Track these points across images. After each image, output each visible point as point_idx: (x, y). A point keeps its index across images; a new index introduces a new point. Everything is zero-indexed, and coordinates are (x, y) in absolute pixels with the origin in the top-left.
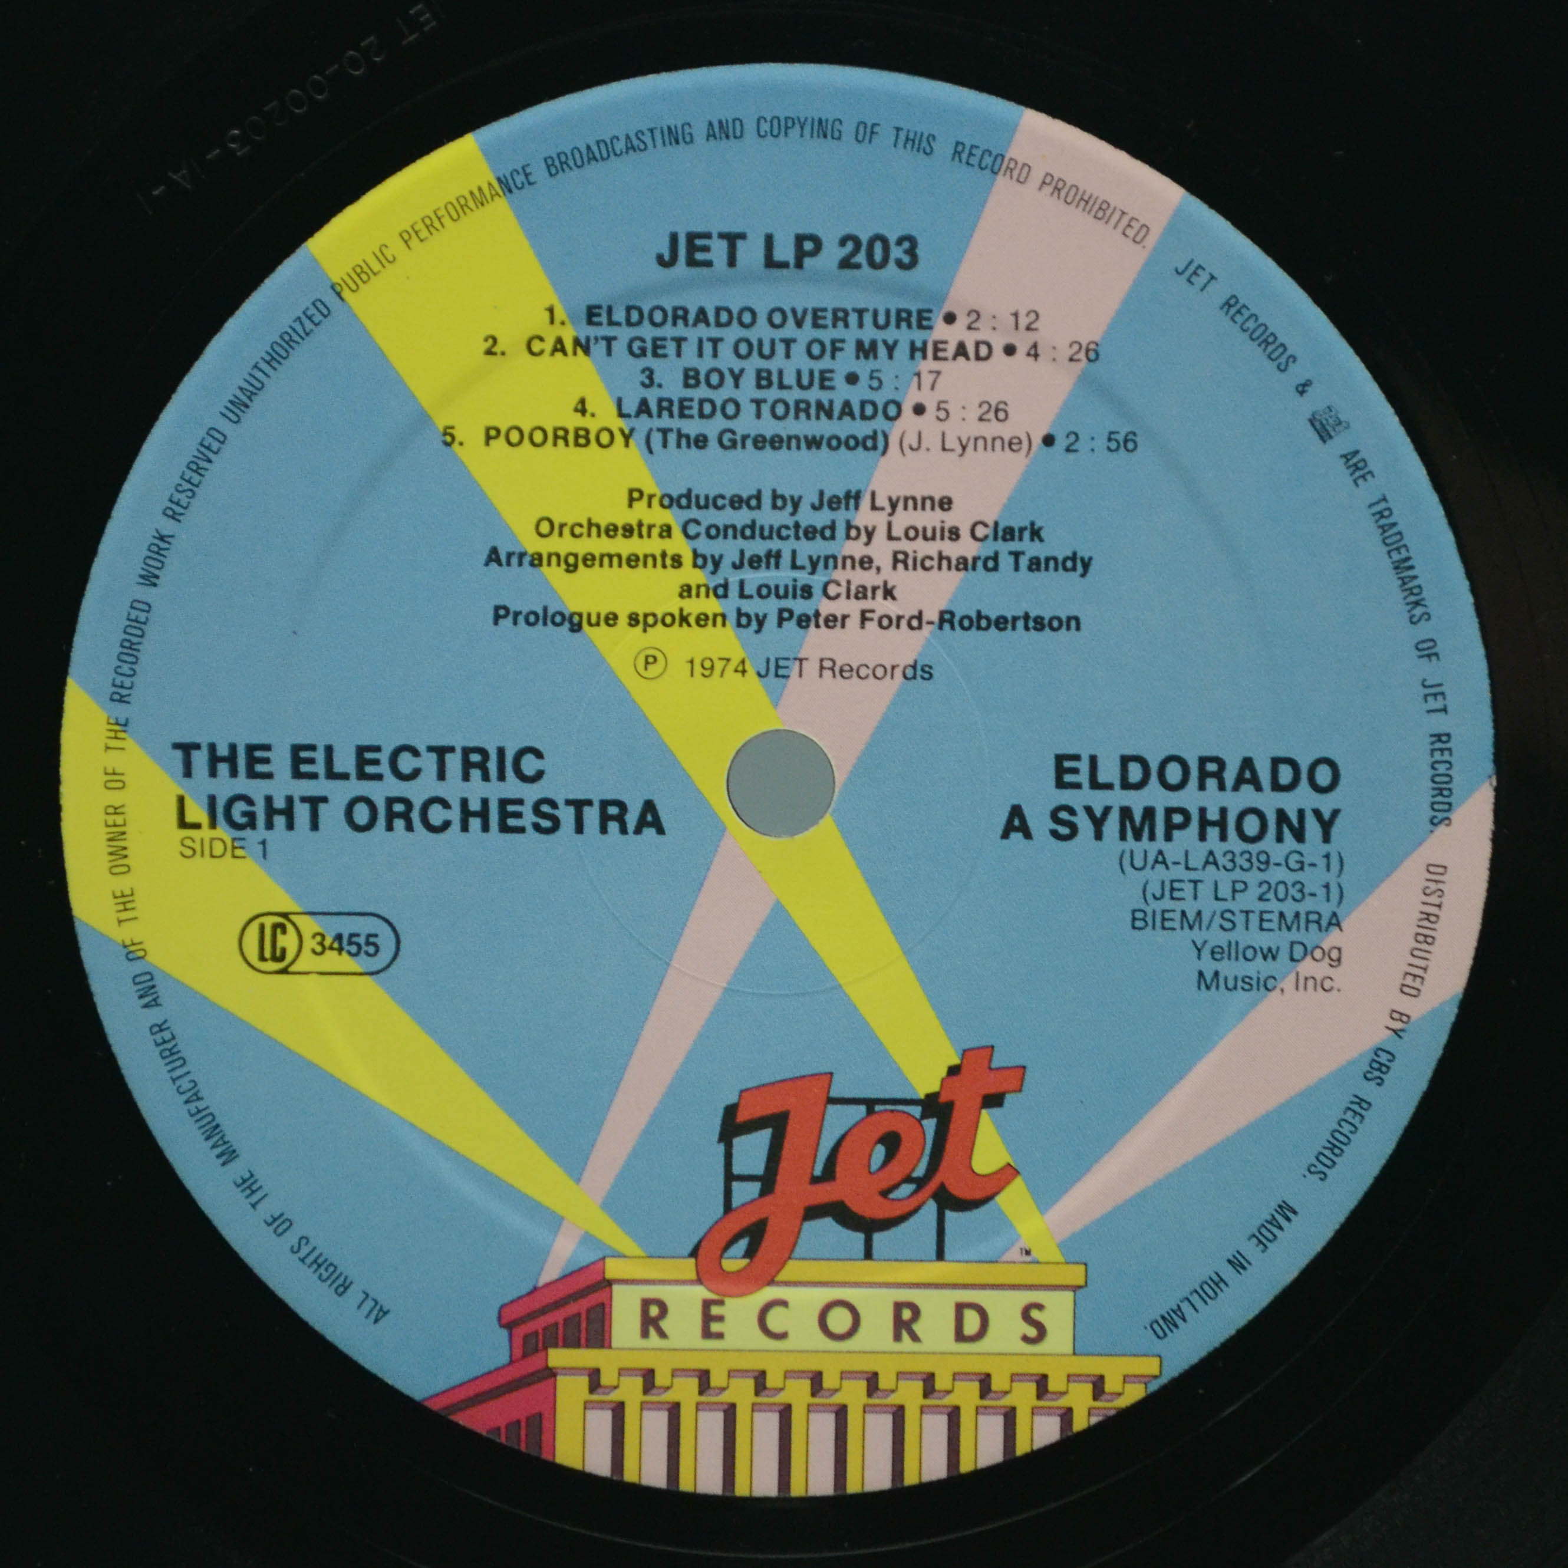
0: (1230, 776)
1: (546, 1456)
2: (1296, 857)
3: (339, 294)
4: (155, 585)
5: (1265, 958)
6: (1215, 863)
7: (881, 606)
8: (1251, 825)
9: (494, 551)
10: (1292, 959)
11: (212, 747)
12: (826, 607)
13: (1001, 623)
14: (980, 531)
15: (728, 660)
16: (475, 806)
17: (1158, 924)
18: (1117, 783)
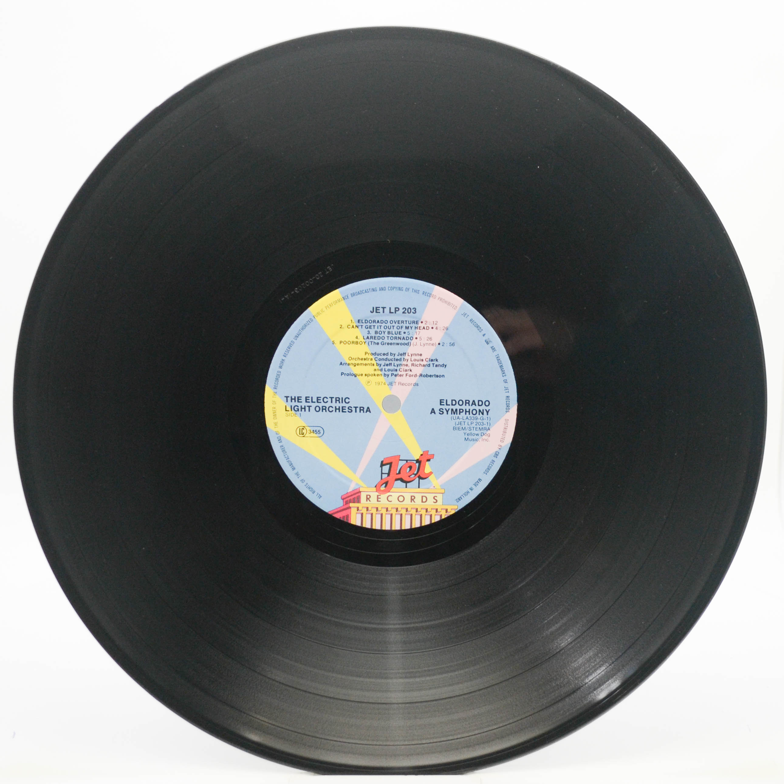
0: (471, 403)
1: (349, 522)
2: (482, 418)
3: (314, 317)
4: (281, 368)
5: (476, 435)
6: (468, 419)
7: (409, 373)
8: (474, 412)
9: (341, 363)
10: (481, 436)
11: (291, 397)
12: (400, 373)
13: (430, 376)
14: (427, 360)
15: (382, 382)
16: (337, 408)
17: (458, 429)
18: (451, 404)
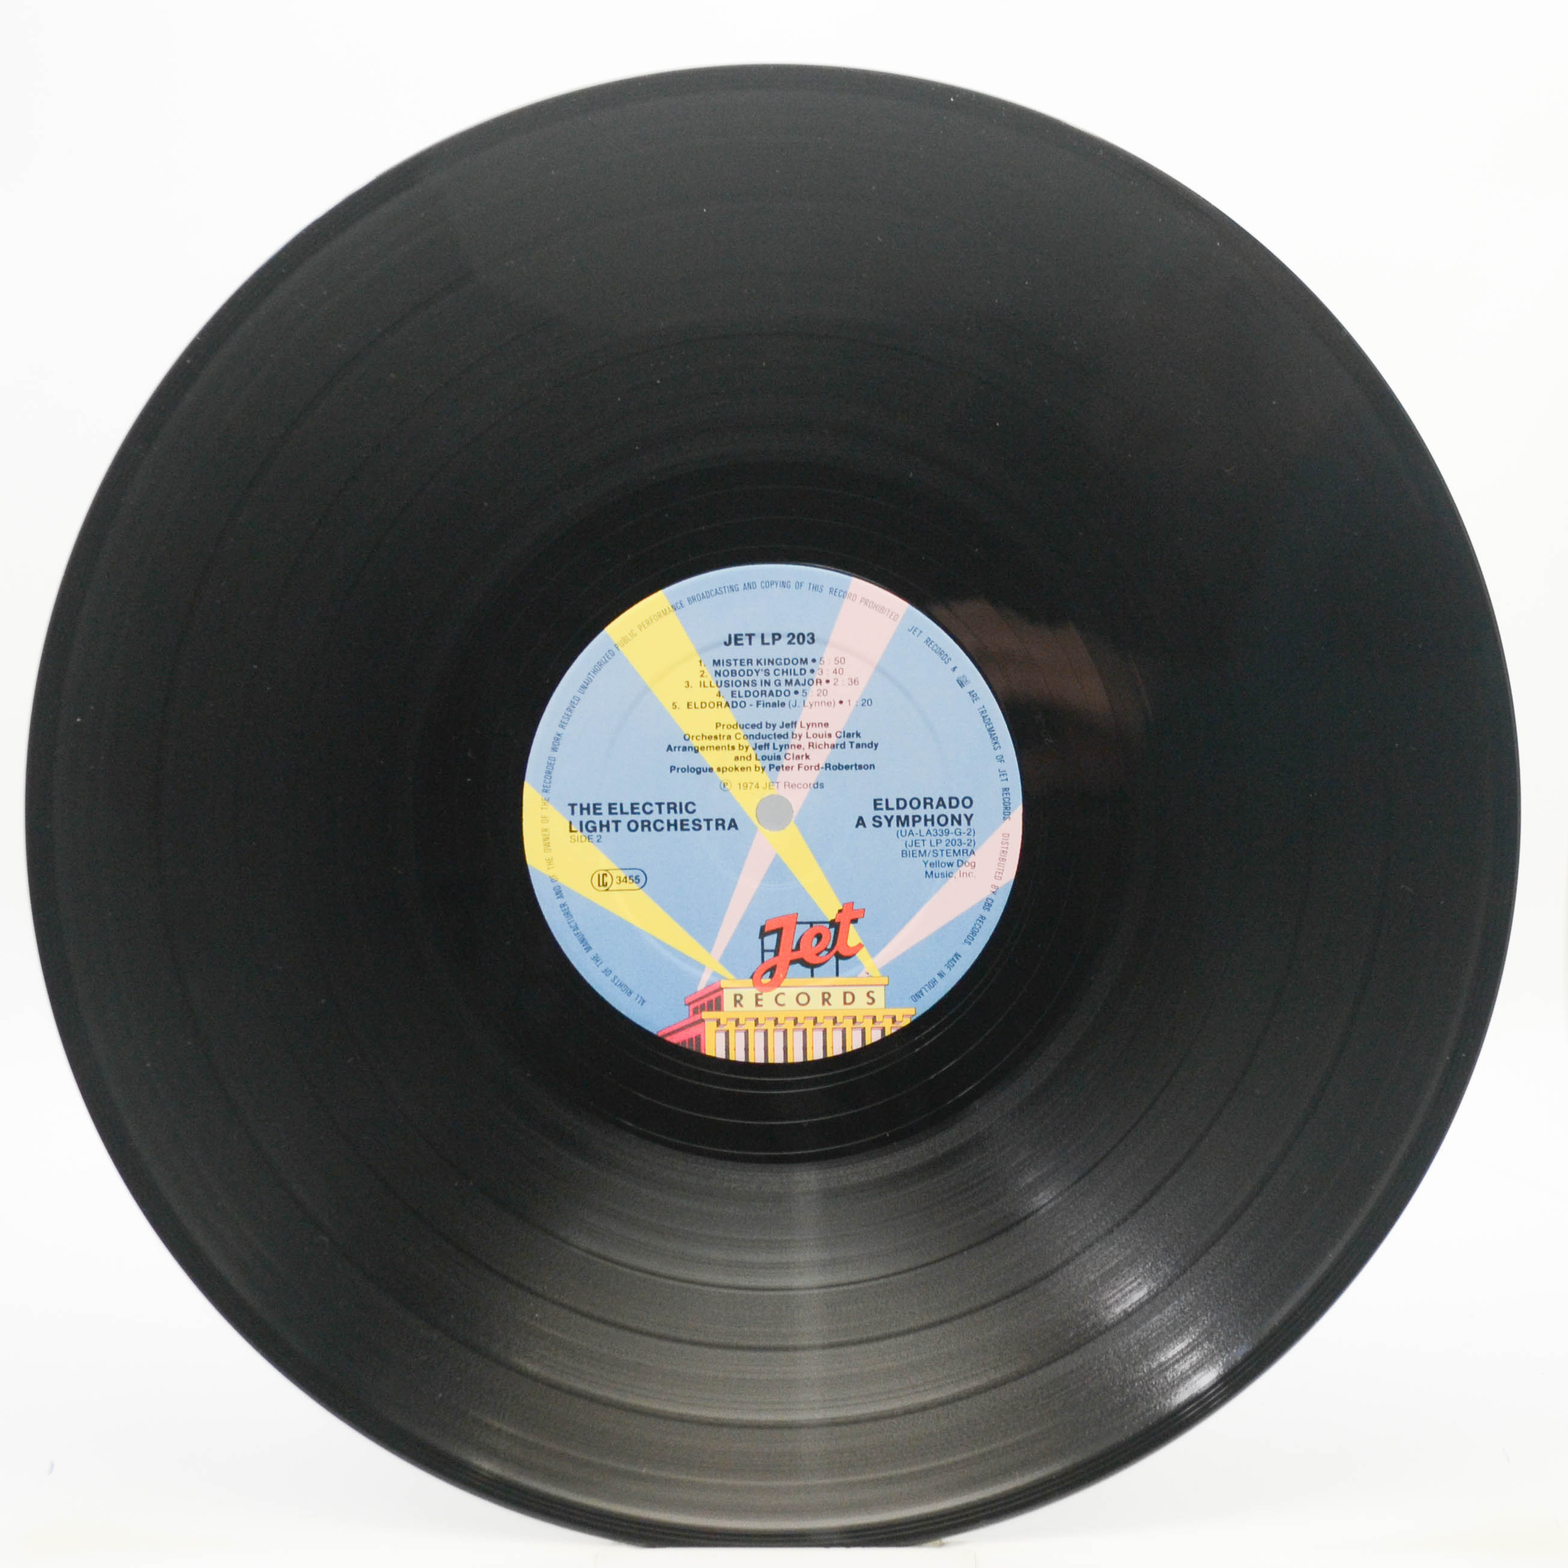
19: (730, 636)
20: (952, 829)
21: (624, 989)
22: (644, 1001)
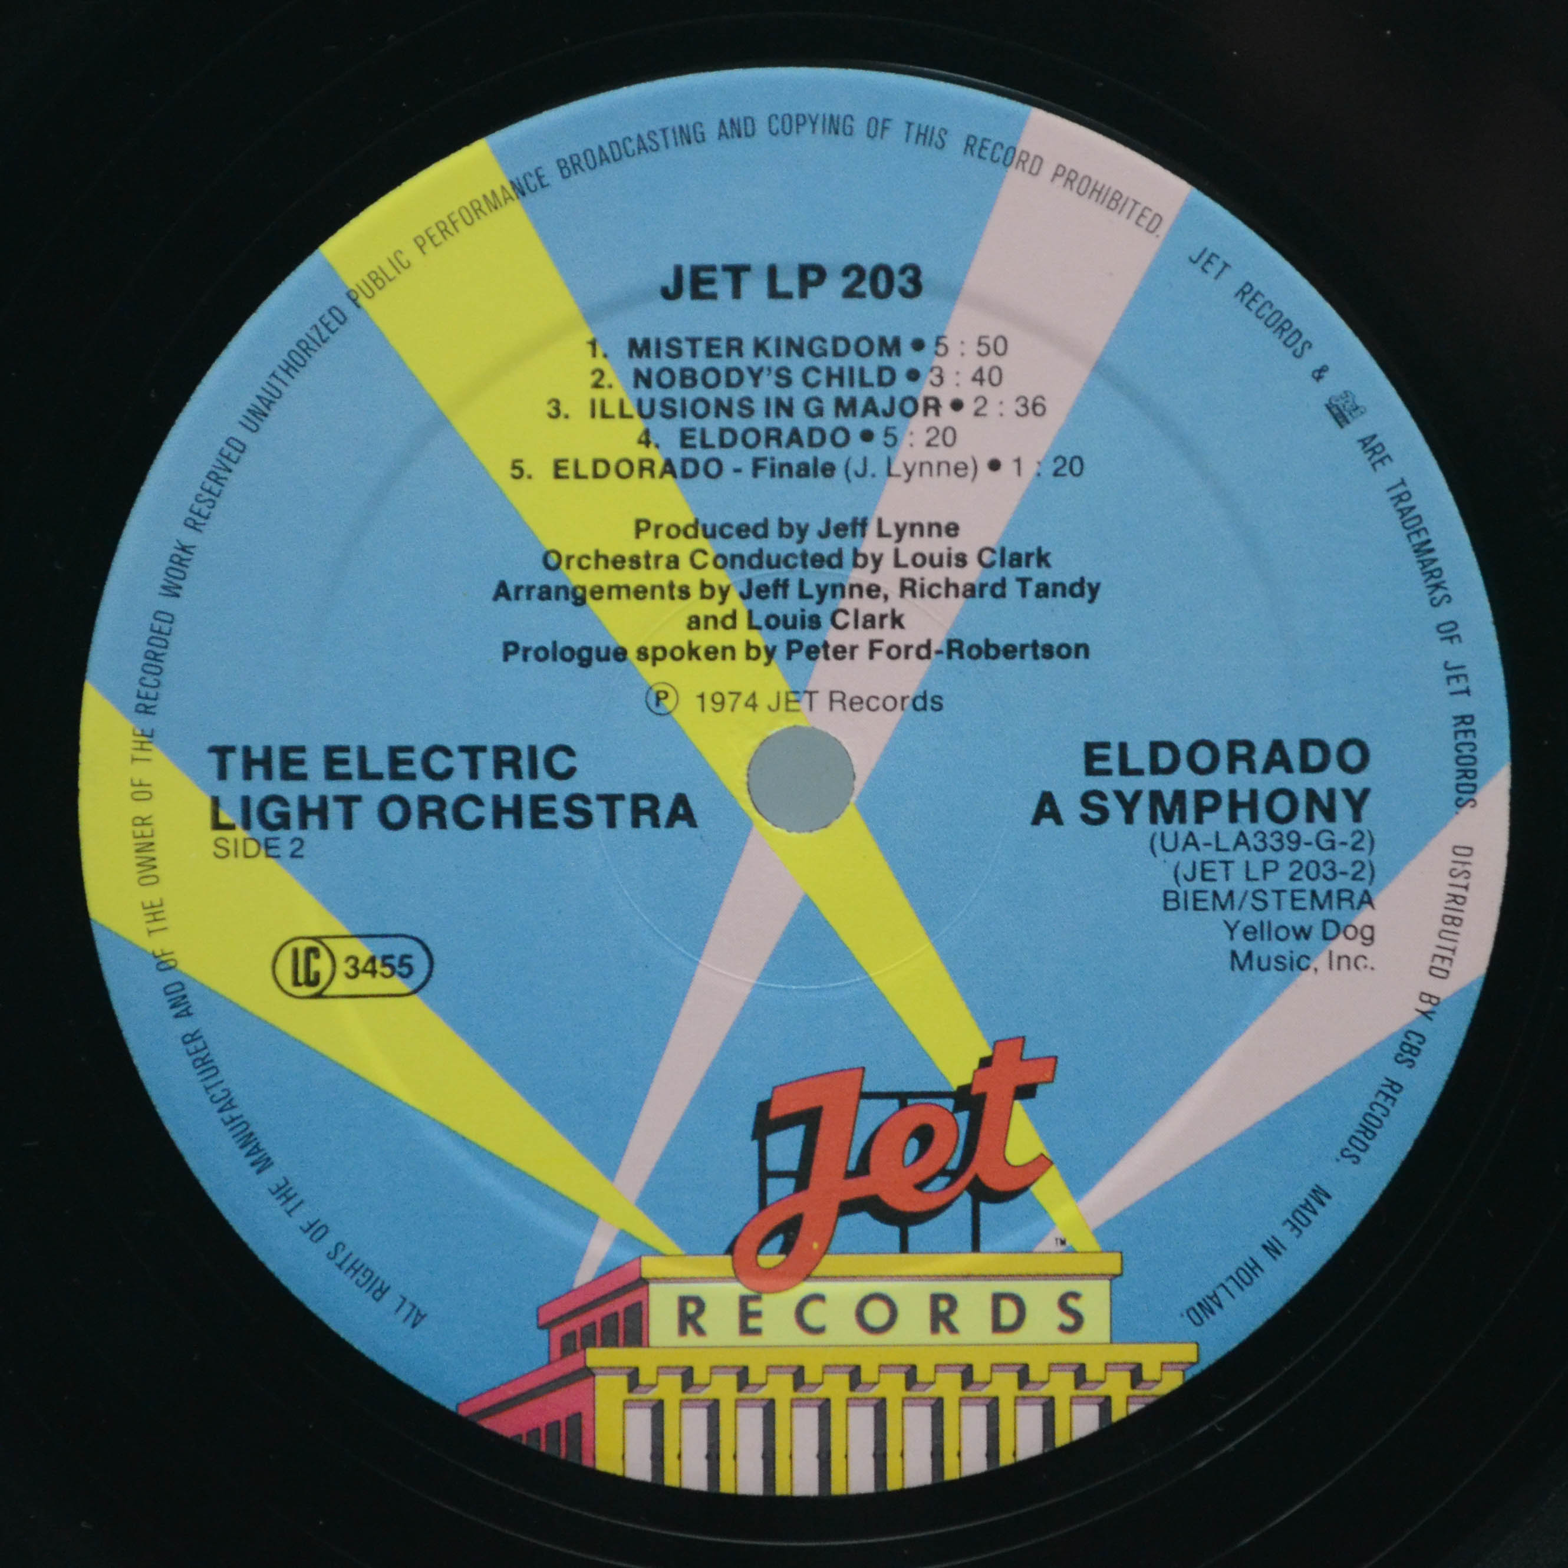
19: (678, 270)
20: (1308, 832)
21: (363, 1280)
22: (421, 1316)
